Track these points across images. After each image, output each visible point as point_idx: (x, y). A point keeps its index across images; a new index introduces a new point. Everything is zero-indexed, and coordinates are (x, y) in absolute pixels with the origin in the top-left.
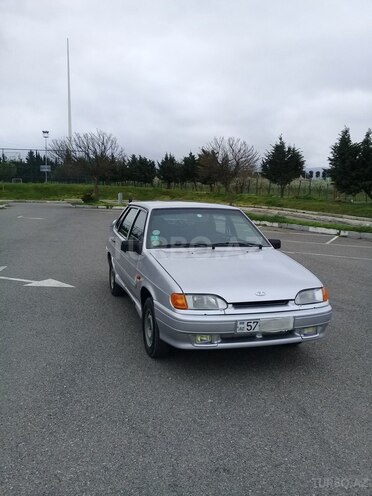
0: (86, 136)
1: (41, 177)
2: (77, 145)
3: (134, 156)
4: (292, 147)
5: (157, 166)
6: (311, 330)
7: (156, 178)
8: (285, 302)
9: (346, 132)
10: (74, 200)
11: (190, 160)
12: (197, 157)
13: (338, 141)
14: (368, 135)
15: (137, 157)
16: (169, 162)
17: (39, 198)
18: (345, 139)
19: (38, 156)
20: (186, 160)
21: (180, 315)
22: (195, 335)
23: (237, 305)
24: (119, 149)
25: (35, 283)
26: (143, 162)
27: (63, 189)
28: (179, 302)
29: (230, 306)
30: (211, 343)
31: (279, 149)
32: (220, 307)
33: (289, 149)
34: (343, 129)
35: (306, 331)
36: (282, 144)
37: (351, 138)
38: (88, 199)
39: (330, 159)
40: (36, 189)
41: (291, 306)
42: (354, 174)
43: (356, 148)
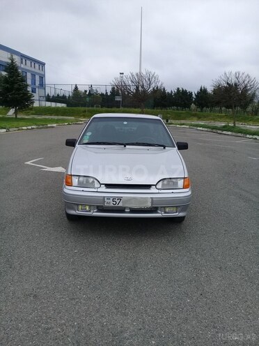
0: (137, 74)
2: (131, 81)
3: (178, 89)
5: (194, 96)
6: (172, 209)
7: (193, 105)
8: (148, 187)
15: (181, 89)
16: (203, 92)
20: (214, 91)
22: (78, 205)
23: (108, 186)
25: (49, 169)
26: (184, 93)
28: (68, 180)
29: (103, 186)
30: (89, 211)
32: (95, 186)
35: (167, 210)
41: (153, 190)
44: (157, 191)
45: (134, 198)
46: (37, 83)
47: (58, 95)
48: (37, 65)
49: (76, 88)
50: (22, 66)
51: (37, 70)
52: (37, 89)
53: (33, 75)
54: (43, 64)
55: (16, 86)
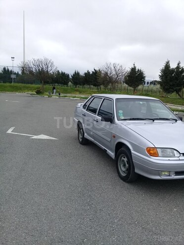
0: (38, 60)
1: (10, 80)
2: (33, 65)
3: (58, 71)
4: (140, 69)
5: (71, 77)
7: (70, 83)
9: (168, 62)
10: (30, 92)
11: (87, 74)
12: (91, 73)
13: (164, 67)
14: (178, 64)
16: (77, 75)
17: (12, 91)
18: (167, 66)
19: (8, 70)
20: (85, 74)
21: (153, 159)
22: (162, 171)
24: (55, 67)
25: (35, 137)
26: (63, 74)
27: (24, 87)
28: (152, 152)
29: (182, 155)
30: (169, 176)
31: (133, 70)
32: (176, 155)
33: (138, 70)
34: (167, 61)
36: (135, 67)
37: (171, 66)
38: (39, 92)
39: (160, 76)
40: (10, 86)
42: (171, 83)
43: (173, 70)
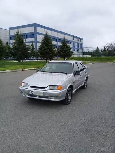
8: (44, 88)
22: (23, 93)
23: (31, 87)
35: (51, 98)
44: (46, 90)
45: (37, 92)
46: (79, 47)
47: (89, 52)
48: (80, 40)
49: (98, 48)
50: (73, 41)
51: (79, 42)
52: (79, 50)
53: (78, 44)
54: (82, 39)
55: (65, 49)
